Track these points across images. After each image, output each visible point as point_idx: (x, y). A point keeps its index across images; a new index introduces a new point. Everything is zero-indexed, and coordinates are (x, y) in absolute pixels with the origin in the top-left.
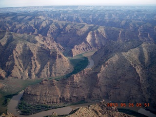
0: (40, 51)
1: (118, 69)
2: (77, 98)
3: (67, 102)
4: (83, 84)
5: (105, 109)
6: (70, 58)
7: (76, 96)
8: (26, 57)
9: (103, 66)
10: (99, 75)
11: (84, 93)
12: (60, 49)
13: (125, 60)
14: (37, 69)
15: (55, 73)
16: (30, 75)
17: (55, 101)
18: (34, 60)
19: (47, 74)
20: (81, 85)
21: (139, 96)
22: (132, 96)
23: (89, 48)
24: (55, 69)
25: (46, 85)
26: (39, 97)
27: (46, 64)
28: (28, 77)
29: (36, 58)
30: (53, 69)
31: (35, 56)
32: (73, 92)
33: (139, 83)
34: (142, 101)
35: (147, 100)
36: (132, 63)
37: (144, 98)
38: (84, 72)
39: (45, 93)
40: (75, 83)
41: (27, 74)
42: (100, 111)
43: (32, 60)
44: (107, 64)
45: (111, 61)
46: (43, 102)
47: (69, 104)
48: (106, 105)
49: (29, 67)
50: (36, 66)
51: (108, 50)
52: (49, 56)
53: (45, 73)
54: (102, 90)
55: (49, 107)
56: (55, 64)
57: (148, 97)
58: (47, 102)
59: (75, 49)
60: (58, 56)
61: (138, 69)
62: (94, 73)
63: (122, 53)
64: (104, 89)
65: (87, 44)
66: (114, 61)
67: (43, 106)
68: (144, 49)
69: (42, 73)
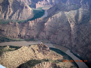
0: (15, 2)
1: (59, 22)
2: (29, 36)
3: (22, 38)
4: (35, 28)
5: (41, 49)
6: (34, 9)
7: (28, 35)
8: (5, 5)
9: (50, 18)
10: (45, 24)
11: (34, 34)
12: (29, 2)
13: (65, 17)
14: (10, 13)
15: (21, 18)
16: (5, 17)
17: (15, 36)
18: (10, 7)
19: (16, 17)
20: (33, 28)
21: (69, 42)
22: (64, 41)
23: (47, 4)
24: (21, 15)
25: (11, 25)
26: (5, 32)
27: (16, 11)
28: (3, 18)
29: (11, 6)
30: (20, 15)
31: (11, 5)
32: (27, 32)
33: (71, 34)
34: (70, 46)
35: (73, 46)
36: (69, 20)
37: (72, 44)
38: (37, 20)
39: (10, 31)
40: (30, 27)
41: (3, 16)
42: (37, 50)
43: (8, 8)
44: (53, 17)
45: (56, 16)
46: (8, 36)
47: (23, 40)
48: (42, 46)
49: (5, 12)
50: (10, 11)
51: (58, 8)
52: (20, 6)
53: (15, 17)
54: (46, 34)
55: (10, 40)
56: (22, 12)
57: (74, 44)
58: (10, 37)
59: (38, 4)
60: (25, 7)
61: (72, 25)
62: (43, 22)
63: (65, 12)
64: (47, 33)
65: (47, 2)
66: (58, 16)
67: (7, 39)
68: (80, 12)
69: (13, 17)
